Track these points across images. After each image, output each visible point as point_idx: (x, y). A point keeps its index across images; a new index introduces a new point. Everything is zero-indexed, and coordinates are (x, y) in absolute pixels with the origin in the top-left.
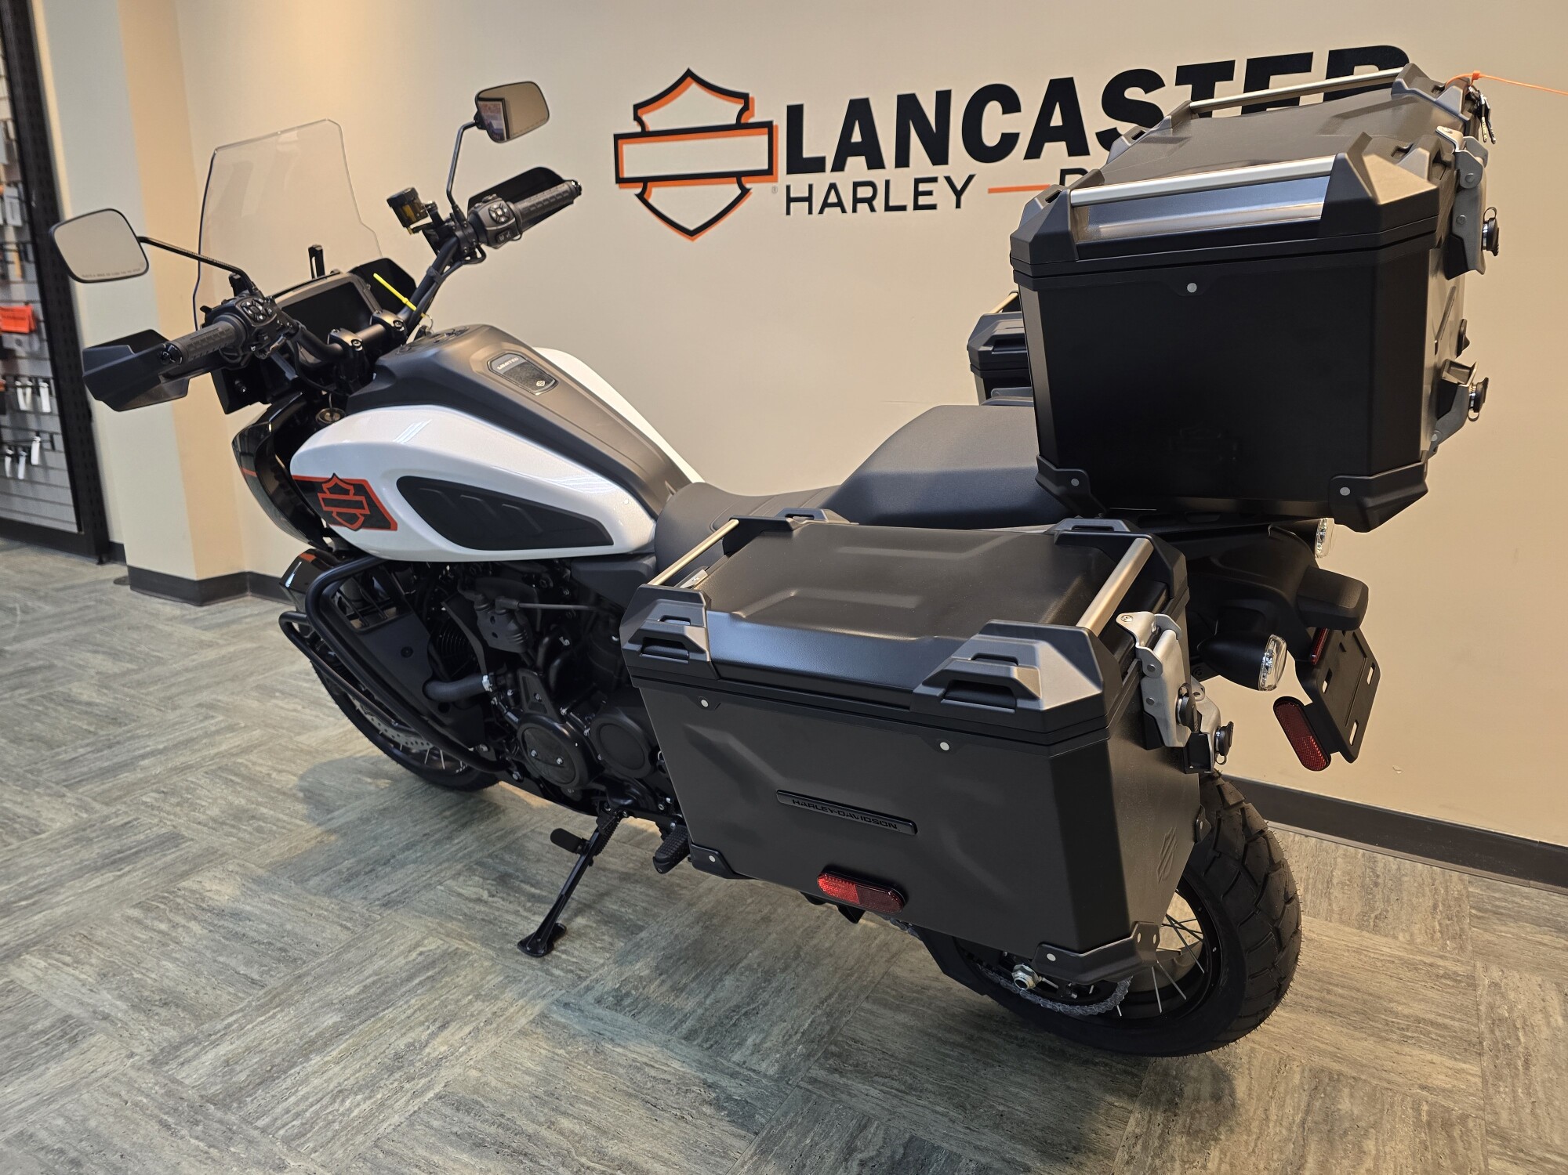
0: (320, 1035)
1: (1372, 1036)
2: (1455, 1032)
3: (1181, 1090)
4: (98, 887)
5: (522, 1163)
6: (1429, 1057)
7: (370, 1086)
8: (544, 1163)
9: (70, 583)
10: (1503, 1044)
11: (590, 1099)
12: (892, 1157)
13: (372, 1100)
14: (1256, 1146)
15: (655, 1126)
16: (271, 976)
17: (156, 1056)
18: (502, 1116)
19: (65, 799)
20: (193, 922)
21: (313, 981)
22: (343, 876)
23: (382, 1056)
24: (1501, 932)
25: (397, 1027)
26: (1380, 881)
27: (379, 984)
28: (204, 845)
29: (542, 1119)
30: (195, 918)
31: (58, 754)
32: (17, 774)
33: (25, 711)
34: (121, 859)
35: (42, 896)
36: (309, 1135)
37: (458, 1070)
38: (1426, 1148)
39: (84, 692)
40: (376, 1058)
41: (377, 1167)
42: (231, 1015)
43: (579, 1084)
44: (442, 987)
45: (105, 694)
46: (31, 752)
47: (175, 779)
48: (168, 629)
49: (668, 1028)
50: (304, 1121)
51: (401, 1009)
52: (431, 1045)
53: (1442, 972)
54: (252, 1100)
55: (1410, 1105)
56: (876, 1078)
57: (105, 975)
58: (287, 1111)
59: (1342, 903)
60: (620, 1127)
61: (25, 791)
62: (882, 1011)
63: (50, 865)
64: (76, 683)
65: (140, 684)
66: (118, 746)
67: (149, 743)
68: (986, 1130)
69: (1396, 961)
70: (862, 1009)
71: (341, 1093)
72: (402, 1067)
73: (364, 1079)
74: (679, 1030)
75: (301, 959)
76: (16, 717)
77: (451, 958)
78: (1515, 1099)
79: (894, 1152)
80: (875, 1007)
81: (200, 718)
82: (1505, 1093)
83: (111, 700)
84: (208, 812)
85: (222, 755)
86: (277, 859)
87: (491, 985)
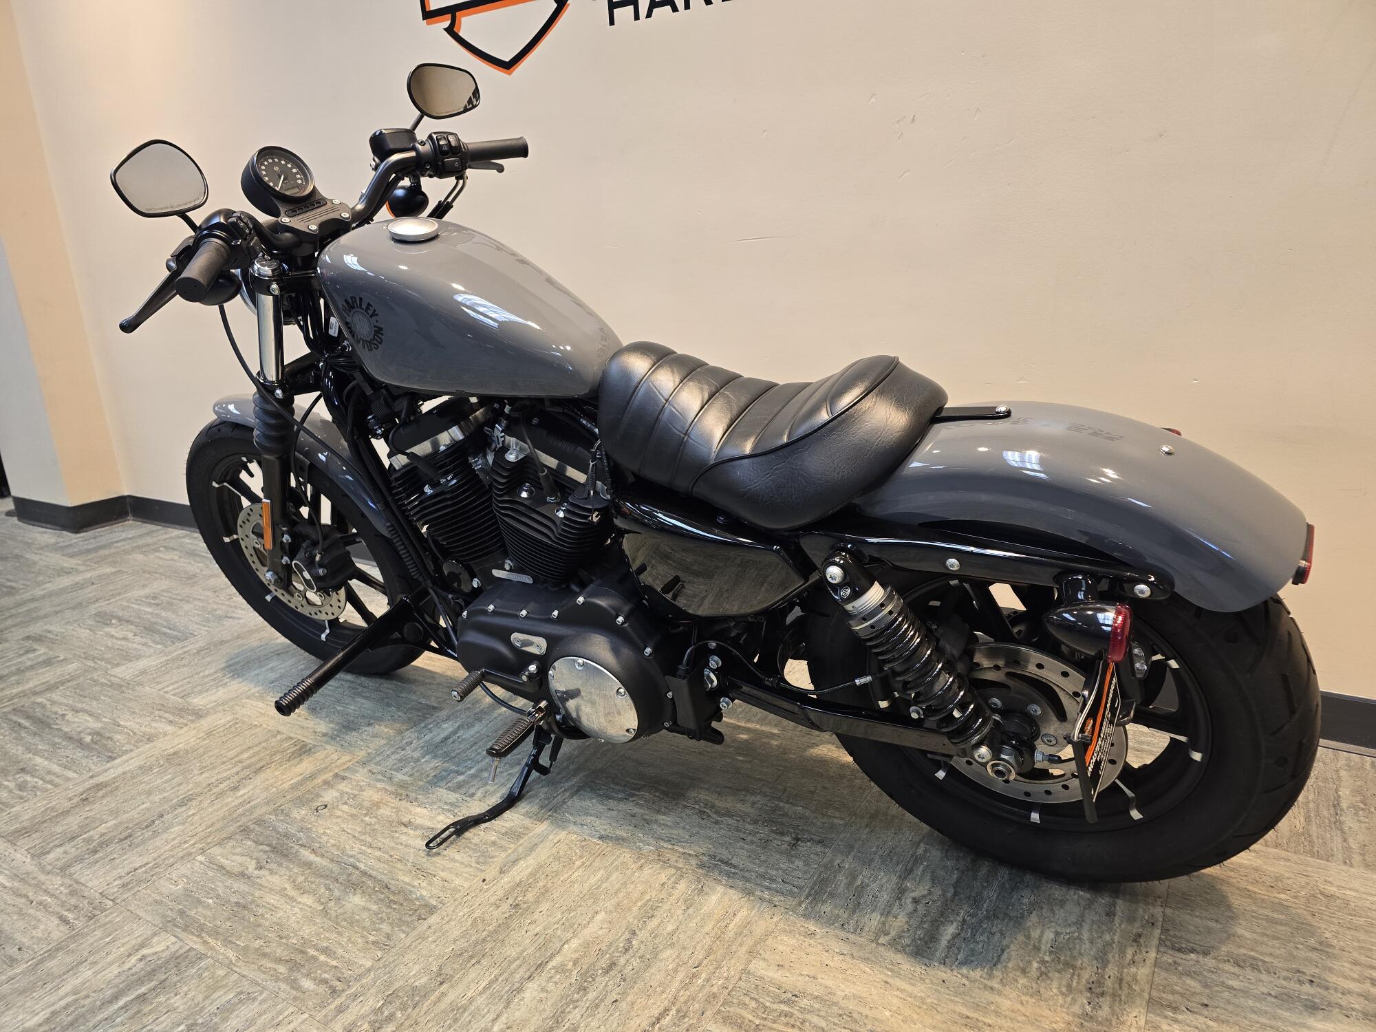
27: (73, 1008)
44: (148, 1014)
59: (1360, 837)
77: (178, 965)
81: (21, 653)
85: (24, 694)
86: (25, 824)
87: (213, 1008)
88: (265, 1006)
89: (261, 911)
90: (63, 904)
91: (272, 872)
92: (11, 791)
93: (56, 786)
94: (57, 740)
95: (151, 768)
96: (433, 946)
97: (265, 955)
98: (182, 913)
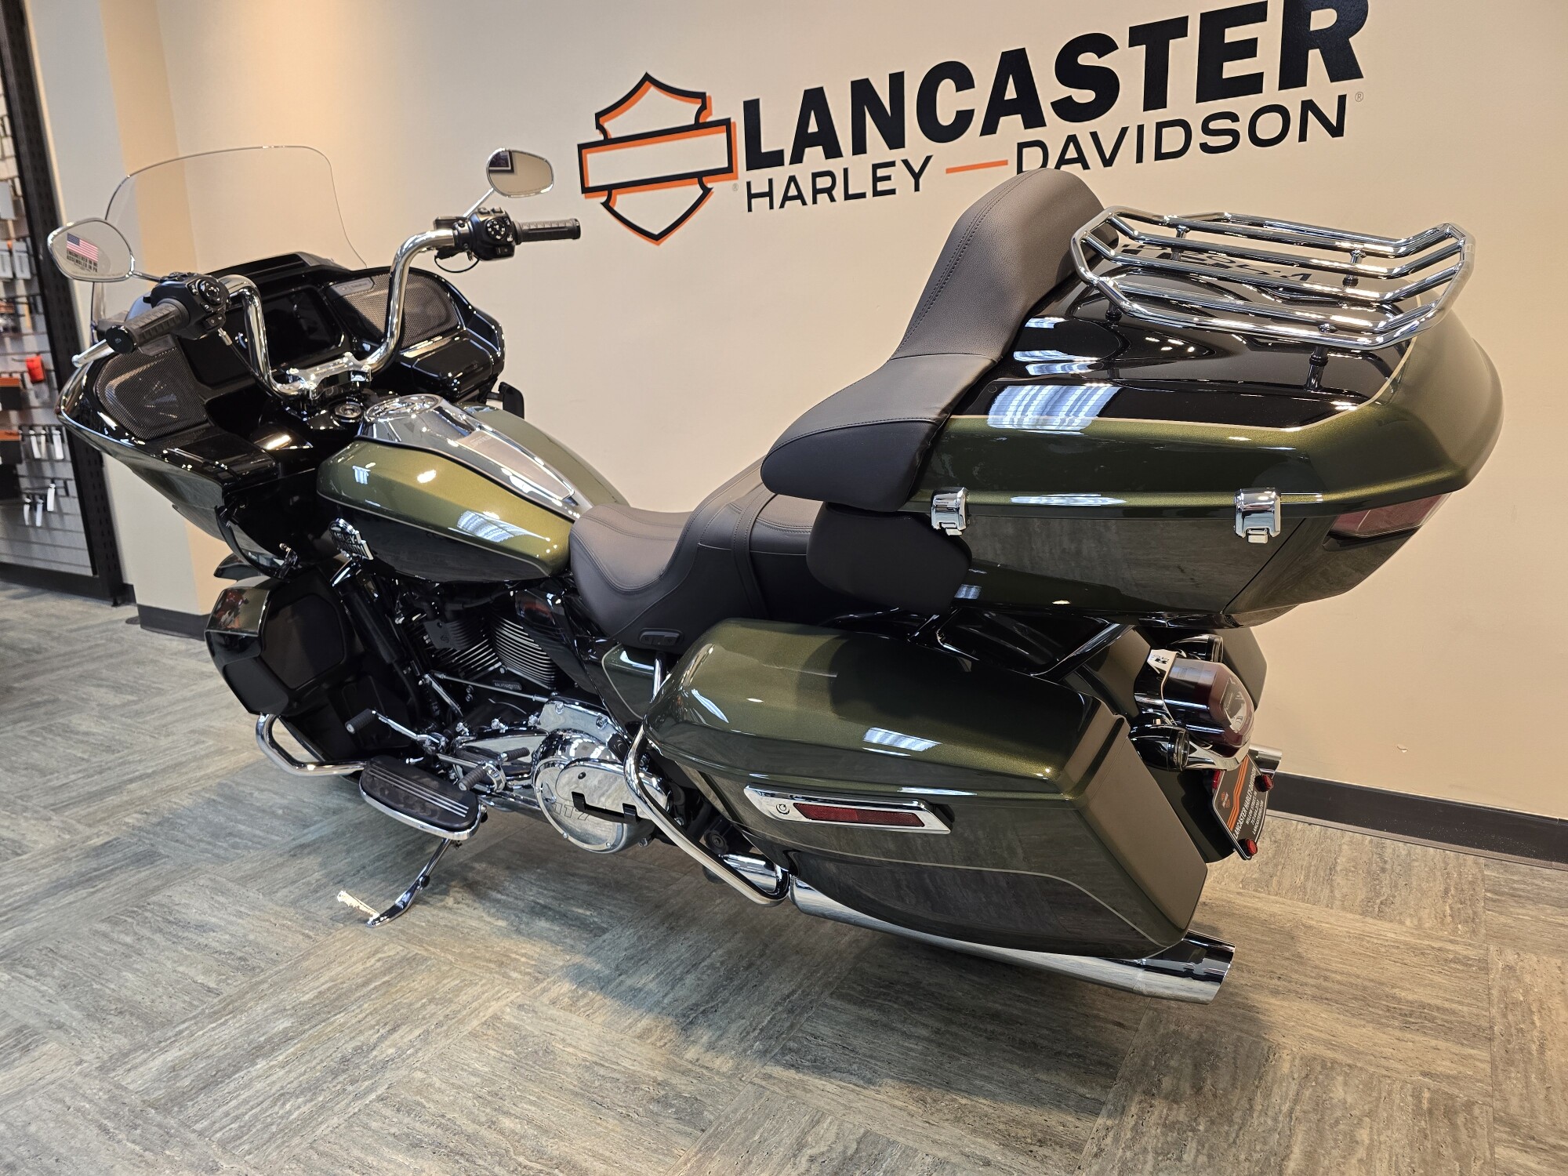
0: (269, 1040)
1: (1371, 1022)
2: (1463, 1017)
3: (1159, 1080)
4: (70, 903)
5: (458, 1162)
6: (1434, 1043)
7: (312, 1089)
8: (481, 1162)
9: (85, 624)
10: (1517, 1029)
11: (535, 1099)
12: (844, 1152)
13: (313, 1103)
14: (1237, 1137)
15: (598, 1124)
16: (228, 984)
17: (104, 1062)
18: (443, 1116)
19: (50, 822)
20: (158, 935)
21: (269, 988)
22: (312, 888)
23: (329, 1059)
24: (1518, 914)
25: (347, 1031)
26: (1388, 866)
27: (334, 990)
28: (179, 861)
29: (483, 1119)
30: (160, 931)
31: (49, 780)
32: (8, 801)
33: (23, 742)
34: (96, 876)
35: (16, 913)
36: (245, 1138)
37: (403, 1072)
38: (1426, 1137)
39: (83, 722)
40: (322, 1061)
41: (309, 1168)
42: (184, 1022)
43: (527, 1084)
44: (397, 992)
45: (103, 724)
46: (24, 779)
47: (159, 800)
48: (171, 662)
49: (622, 1027)
50: (242, 1124)
51: (353, 1014)
52: (378, 1048)
53: (1451, 957)
54: (193, 1105)
55: (1410, 1092)
56: (834, 1073)
57: (65, 987)
58: (227, 1114)
59: (1345, 890)
60: (563, 1126)
61: (14, 816)
62: (848, 1006)
63: (27, 883)
64: (76, 715)
65: (138, 714)
66: (109, 771)
67: (139, 768)
68: (946, 1124)
69: (1402, 947)
70: (826, 1005)
71: (282, 1096)
72: (347, 1070)
73: (307, 1083)
74: (634, 1029)
75: (259, 967)
76: (14, 748)
77: (409, 964)
78: (1527, 1086)
79: (846, 1148)
80: (839, 1003)
81: (192, 743)
82: (1517, 1079)
83: (108, 730)
84: (188, 831)
85: (208, 777)
86: (249, 872)
87: (446, 989)
88: (486, 988)
89: (466, 931)
90: (302, 926)
91: (468, 906)
92: (226, 849)
93: (265, 846)
94: (251, 812)
95: (344, 834)
96: (609, 953)
97: (477, 958)
98: (402, 931)
